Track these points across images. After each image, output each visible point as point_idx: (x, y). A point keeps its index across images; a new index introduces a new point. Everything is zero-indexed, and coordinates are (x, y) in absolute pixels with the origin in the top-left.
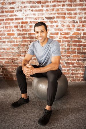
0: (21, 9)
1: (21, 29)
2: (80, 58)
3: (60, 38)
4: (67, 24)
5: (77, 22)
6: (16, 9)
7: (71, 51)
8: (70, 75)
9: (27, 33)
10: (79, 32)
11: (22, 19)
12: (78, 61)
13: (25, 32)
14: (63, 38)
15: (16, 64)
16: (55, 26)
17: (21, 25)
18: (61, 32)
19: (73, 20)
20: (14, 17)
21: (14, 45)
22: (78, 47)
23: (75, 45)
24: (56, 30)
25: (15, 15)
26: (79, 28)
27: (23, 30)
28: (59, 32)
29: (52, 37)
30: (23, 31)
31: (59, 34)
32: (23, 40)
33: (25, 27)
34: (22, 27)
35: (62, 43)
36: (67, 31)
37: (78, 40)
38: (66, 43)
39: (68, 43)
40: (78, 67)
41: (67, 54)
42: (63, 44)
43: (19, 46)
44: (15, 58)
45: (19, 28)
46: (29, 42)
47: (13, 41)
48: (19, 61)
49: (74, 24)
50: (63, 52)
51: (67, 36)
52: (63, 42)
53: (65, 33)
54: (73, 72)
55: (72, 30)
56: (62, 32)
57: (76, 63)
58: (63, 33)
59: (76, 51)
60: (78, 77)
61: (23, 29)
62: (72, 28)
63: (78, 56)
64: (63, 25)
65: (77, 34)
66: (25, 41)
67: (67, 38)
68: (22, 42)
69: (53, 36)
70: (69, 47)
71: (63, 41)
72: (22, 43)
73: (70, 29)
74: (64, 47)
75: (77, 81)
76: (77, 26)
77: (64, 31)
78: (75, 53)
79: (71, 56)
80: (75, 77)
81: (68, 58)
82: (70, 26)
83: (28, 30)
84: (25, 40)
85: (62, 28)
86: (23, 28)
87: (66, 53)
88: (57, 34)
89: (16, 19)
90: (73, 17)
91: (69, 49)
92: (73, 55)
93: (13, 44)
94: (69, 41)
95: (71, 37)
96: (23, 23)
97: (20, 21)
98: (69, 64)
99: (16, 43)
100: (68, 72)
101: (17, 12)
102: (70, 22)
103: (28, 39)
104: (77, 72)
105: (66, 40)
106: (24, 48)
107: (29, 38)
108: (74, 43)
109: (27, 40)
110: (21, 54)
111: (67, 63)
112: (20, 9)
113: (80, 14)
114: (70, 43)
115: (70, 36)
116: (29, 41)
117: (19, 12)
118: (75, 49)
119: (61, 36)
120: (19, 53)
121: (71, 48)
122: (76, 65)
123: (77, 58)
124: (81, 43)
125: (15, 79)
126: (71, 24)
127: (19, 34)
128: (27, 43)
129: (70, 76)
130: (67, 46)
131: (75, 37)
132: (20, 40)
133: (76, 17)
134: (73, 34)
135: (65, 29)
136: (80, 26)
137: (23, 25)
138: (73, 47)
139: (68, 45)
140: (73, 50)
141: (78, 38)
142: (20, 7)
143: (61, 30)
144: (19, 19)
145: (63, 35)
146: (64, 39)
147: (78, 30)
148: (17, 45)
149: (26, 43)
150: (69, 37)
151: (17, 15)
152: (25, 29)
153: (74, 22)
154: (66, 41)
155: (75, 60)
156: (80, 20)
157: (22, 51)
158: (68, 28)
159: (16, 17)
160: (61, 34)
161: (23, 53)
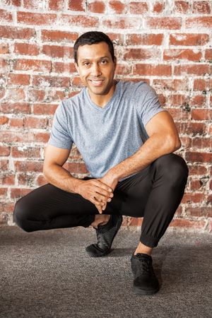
3: (166, 58)
7: (210, 108)
8: (202, 204)
9: (38, 28)
13: (31, 27)
14: (180, 57)
16: (151, 8)
18: (173, 32)
24: (153, 23)
27: (22, 17)
28: (166, 33)
29: (135, 50)
30: (19, 20)
31: (166, 40)
32: (20, 57)
35: (174, 77)
38: (192, 79)
41: (194, 121)
42: (180, 81)
46: (43, 68)
50: (176, 111)
51: (195, 49)
52: (180, 74)
53: (188, 35)
56: (178, 31)
58: (179, 38)
61: (19, 13)
66: (30, 63)
67: (196, 57)
68: (15, 68)
69: (139, 50)
70: (200, 93)
71: (178, 70)
72: (17, 72)
74: (181, 93)
77: (183, 30)
81: (198, 136)
83: (41, 20)
84: (27, 57)
85: (177, 15)
86: (22, 9)
87: (190, 117)
88: (157, 40)
98: (202, 161)
100: (197, 192)
103: (42, 57)
105: (192, 63)
106: (22, 91)
107: (44, 52)
109: (34, 58)
110: (9, 116)
114: (206, 77)
115: (207, 51)
116: (44, 62)
119: (173, 47)
128: (37, 73)
129: (203, 209)
130: (195, 88)
135: (189, 21)
143: (175, 25)
145: (181, 43)
146: (185, 62)
149: (31, 72)
150: (204, 54)
152: (29, 10)
154: (191, 70)
157: (12, 102)
158: (202, 15)
160: (173, 41)
161: (16, 112)
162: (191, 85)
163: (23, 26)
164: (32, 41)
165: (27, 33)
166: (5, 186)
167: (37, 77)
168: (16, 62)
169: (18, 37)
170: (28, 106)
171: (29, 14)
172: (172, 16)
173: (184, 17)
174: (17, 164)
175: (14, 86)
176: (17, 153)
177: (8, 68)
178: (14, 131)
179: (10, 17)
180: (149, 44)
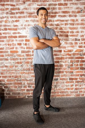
0: (25, 27)
1: (25, 47)
2: (83, 74)
4: (69, 42)
5: (79, 40)
6: (20, 27)
7: (74, 67)
8: (73, 90)
10: (82, 49)
11: (26, 37)
12: (81, 76)
13: (29, 50)
14: (66, 55)
15: (20, 82)
17: (24, 42)
18: (64, 49)
19: (76, 38)
20: (18, 35)
21: (18, 63)
22: (81, 63)
23: (78, 61)
25: (19, 33)
26: (81, 45)
27: (27, 48)
30: (27, 49)
31: (63, 51)
33: (28, 44)
34: (26, 44)
35: (65, 60)
36: (70, 49)
37: (80, 56)
38: (70, 60)
39: (71, 60)
40: (81, 82)
41: (70, 70)
42: (67, 61)
43: (23, 63)
44: (18, 76)
45: (22, 46)
47: (17, 58)
48: (23, 78)
49: (77, 41)
50: (66, 68)
51: (70, 53)
53: (68, 50)
54: (77, 87)
55: (75, 47)
56: (65, 49)
57: (79, 78)
58: (66, 51)
59: (79, 67)
60: (81, 92)
61: (26, 47)
62: (74, 45)
63: (81, 72)
64: (66, 42)
65: (79, 51)
66: (29, 59)
67: (70, 55)
68: (26, 60)
69: (56, 54)
70: (72, 63)
71: (66, 58)
72: (26, 61)
73: (73, 47)
74: (67, 64)
75: (81, 96)
76: (79, 44)
78: (78, 68)
79: (74, 72)
80: (79, 92)
81: (72, 74)
82: (72, 44)
84: (29, 57)
85: (65, 45)
86: (27, 46)
89: (20, 37)
90: (75, 35)
91: (72, 65)
92: (76, 71)
93: (17, 61)
94: (72, 58)
95: (74, 54)
96: (26, 40)
97: (24, 39)
99: (19, 61)
100: (72, 87)
101: (21, 29)
102: (73, 40)
104: (81, 87)
105: (69, 56)
106: (28, 65)
108: (76, 60)
109: (30, 57)
110: (25, 72)
111: (71, 79)
112: (23, 27)
113: (82, 32)
114: (73, 60)
117: (23, 30)
118: (77, 65)
119: (64, 53)
120: (22, 71)
121: (74, 64)
122: (80, 80)
123: (80, 74)
124: (83, 60)
125: (18, 97)
126: (73, 42)
127: (23, 52)
128: (31, 61)
129: (74, 91)
131: (78, 54)
132: (23, 57)
133: (78, 35)
134: (76, 51)
135: (68, 47)
136: (82, 44)
137: (27, 43)
138: (76, 63)
139: (71, 62)
140: (76, 66)
141: (80, 55)
142: (24, 25)
144: (23, 37)
145: (66, 52)
146: (68, 56)
147: (80, 47)
148: (21, 63)
150: (72, 54)
151: (21, 32)
153: (76, 40)
154: (69, 58)
155: (78, 75)
156: (82, 38)
157: (25, 68)
158: (71, 45)
159: (20, 35)
160: (64, 51)
161: (26, 70)
162: (69, 62)
163: (28, 50)
164: (30, 53)
165: (28, 52)
166: (25, 88)
167: (31, 62)
168: (26, 58)
169: (26, 53)
170: (29, 69)
171: (29, 47)
172: (64, 45)
173: (67, 46)
174: (27, 83)
175: (26, 64)
176: (27, 80)
177: (24, 60)
178: (26, 75)
179: (24, 48)
180: (59, 52)
